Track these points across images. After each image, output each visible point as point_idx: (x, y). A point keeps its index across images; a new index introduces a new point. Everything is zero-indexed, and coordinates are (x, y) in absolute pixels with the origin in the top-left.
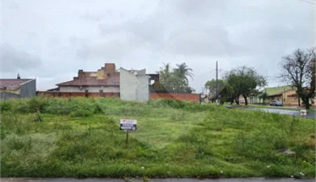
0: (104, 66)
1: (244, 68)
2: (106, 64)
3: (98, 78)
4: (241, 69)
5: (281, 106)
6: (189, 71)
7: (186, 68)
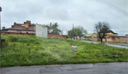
0: (26, 22)
1: (79, 26)
2: (27, 21)
3: (25, 27)
4: (78, 27)
5: (91, 40)
6: (59, 26)
7: (57, 24)
